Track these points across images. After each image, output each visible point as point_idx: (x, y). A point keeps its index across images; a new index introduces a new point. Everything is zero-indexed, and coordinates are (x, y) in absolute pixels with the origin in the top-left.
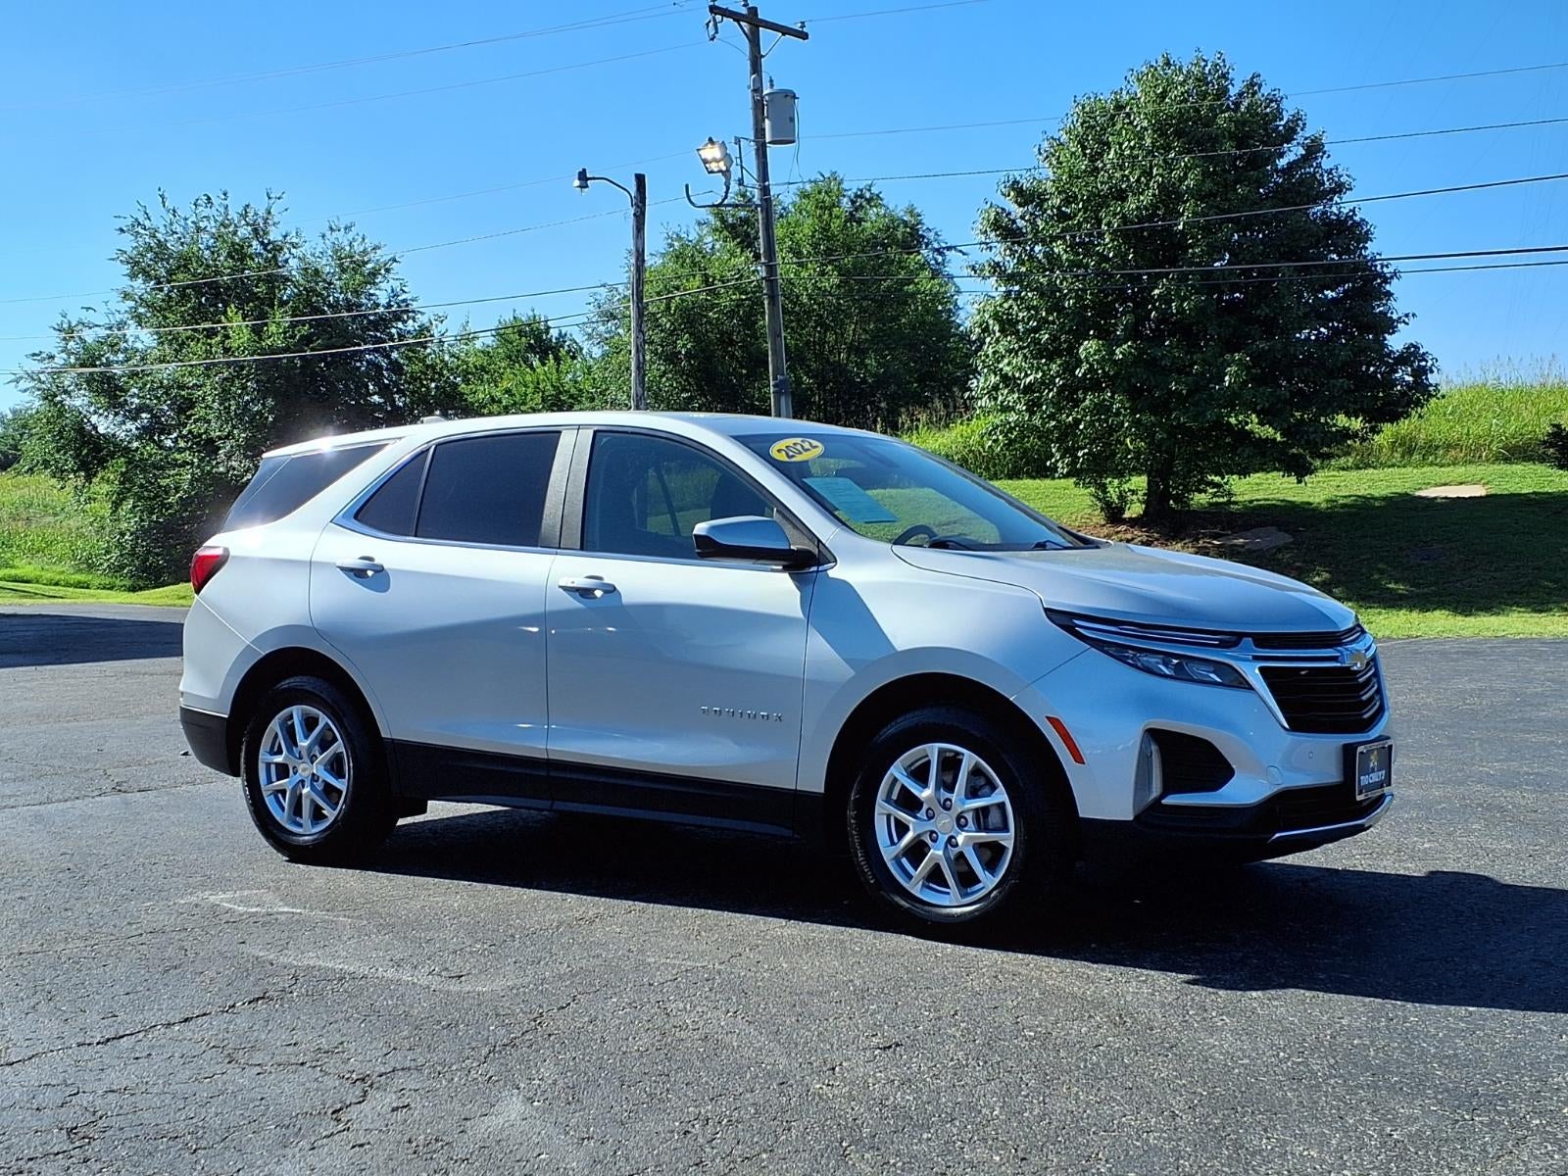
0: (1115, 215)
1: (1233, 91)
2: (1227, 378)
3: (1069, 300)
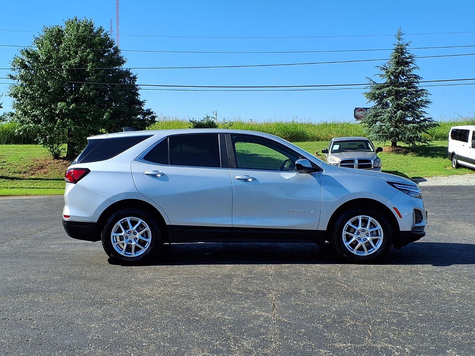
0: (67, 64)
1: (95, 31)
2: (105, 116)
3: (52, 89)
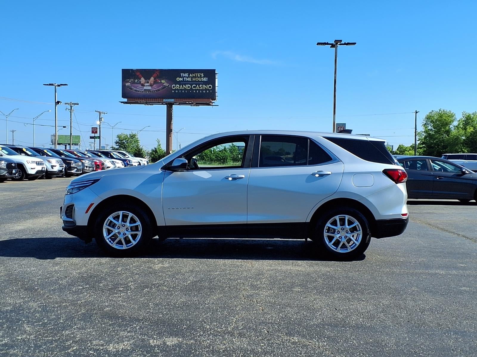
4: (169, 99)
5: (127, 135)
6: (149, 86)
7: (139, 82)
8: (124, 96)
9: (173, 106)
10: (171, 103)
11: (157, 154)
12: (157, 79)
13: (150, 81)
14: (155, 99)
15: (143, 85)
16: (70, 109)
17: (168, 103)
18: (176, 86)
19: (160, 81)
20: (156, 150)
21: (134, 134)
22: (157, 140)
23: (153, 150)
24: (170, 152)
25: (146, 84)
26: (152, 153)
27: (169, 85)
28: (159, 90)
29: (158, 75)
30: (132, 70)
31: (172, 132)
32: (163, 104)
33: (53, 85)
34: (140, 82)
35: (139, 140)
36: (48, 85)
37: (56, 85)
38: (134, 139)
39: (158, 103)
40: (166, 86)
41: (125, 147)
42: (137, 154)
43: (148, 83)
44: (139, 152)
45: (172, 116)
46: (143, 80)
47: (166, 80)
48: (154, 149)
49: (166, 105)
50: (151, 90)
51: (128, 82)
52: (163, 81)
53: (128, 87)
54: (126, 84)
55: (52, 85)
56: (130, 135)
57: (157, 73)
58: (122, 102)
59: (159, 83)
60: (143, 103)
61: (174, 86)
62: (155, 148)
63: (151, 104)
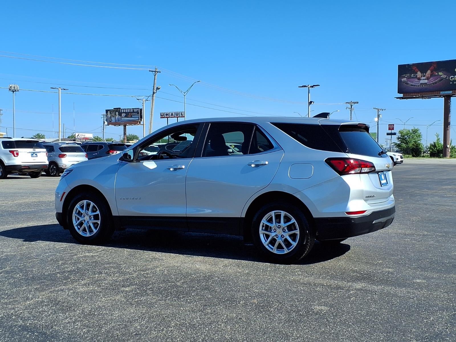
4: (447, 92)
5: (410, 130)
6: (425, 79)
7: (415, 76)
8: (399, 92)
9: (451, 97)
10: (449, 95)
11: (436, 148)
12: (434, 72)
13: (426, 75)
14: (432, 93)
15: (419, 79)
16: (350, 108)
17: (446, 95)
18: (454, 77)
19: (437, 74)
20: (435, 145)
21: (416, 128)
22: (436, 135)
23: (431, 145)
24: (447, 146)
25: (422, 78)
26: (430, 148)
27: (446, 77)
28: (436, 83)
29: (435, 67)
30: (408, 65)
31: (449, 125)
32: (440, 97)
33: (307, 87)
34: (417, 76)
35: (421, 135)
36: (302, 87)
37: (309, 86)
38: (416, 134)
39: (435, 96)
40: (443, 78)
41: (406, 142)
42: (415, 149)
43: (425, 76)
44: (417, 147)
45: (450, 108)
46: (419, 74)
47: (444, 72)
48: (432, 143)
49: (444, 98)
50: (428, 83)
51: (404, 77)
52: (440, 74)
53: (404, 82)
54: (402, 79)
55: (305, 86)
56: (412, 130)
57: (434, 66)
58: (397, 98)
59: (437, 75)
60: (418, 97)
61: (452, 77)
62: (434, 143)
63: (428, 97)
